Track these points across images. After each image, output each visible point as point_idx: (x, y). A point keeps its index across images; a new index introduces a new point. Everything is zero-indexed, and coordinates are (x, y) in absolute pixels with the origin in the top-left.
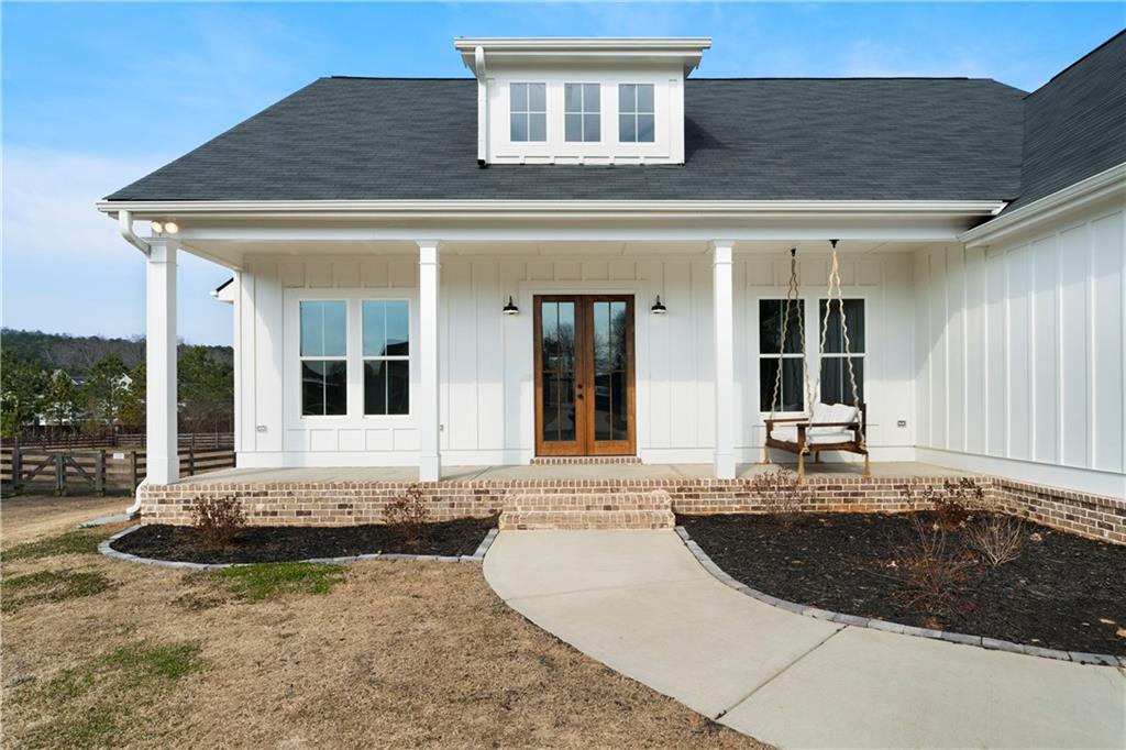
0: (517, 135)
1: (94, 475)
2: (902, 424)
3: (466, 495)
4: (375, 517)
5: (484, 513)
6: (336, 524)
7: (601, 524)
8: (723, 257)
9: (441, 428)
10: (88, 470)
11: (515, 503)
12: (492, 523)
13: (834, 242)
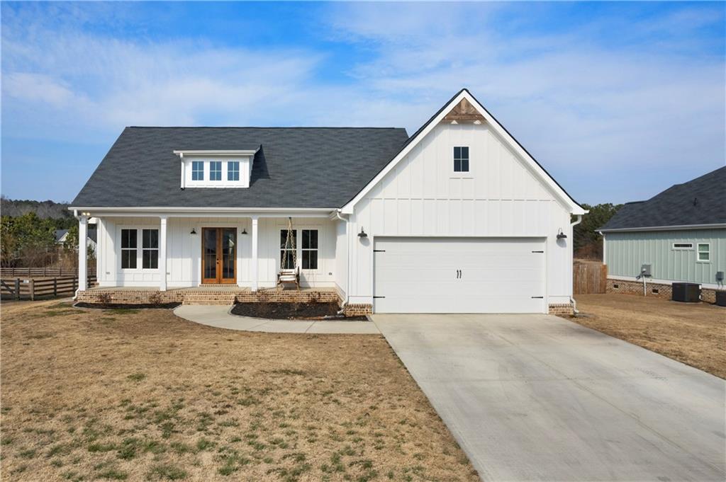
0: (194, 178)
1: (14, 290)
2: (330, 274)
3: (174, 295)
4: (147, 301)
5: (179, 301)
6: (135, 303)
7: (212, 304)
8: (255, 222)
9: (167, 274)
10: (11, 288)
11: (188, 297)
12: (181, 303)
13: (290, 218)
